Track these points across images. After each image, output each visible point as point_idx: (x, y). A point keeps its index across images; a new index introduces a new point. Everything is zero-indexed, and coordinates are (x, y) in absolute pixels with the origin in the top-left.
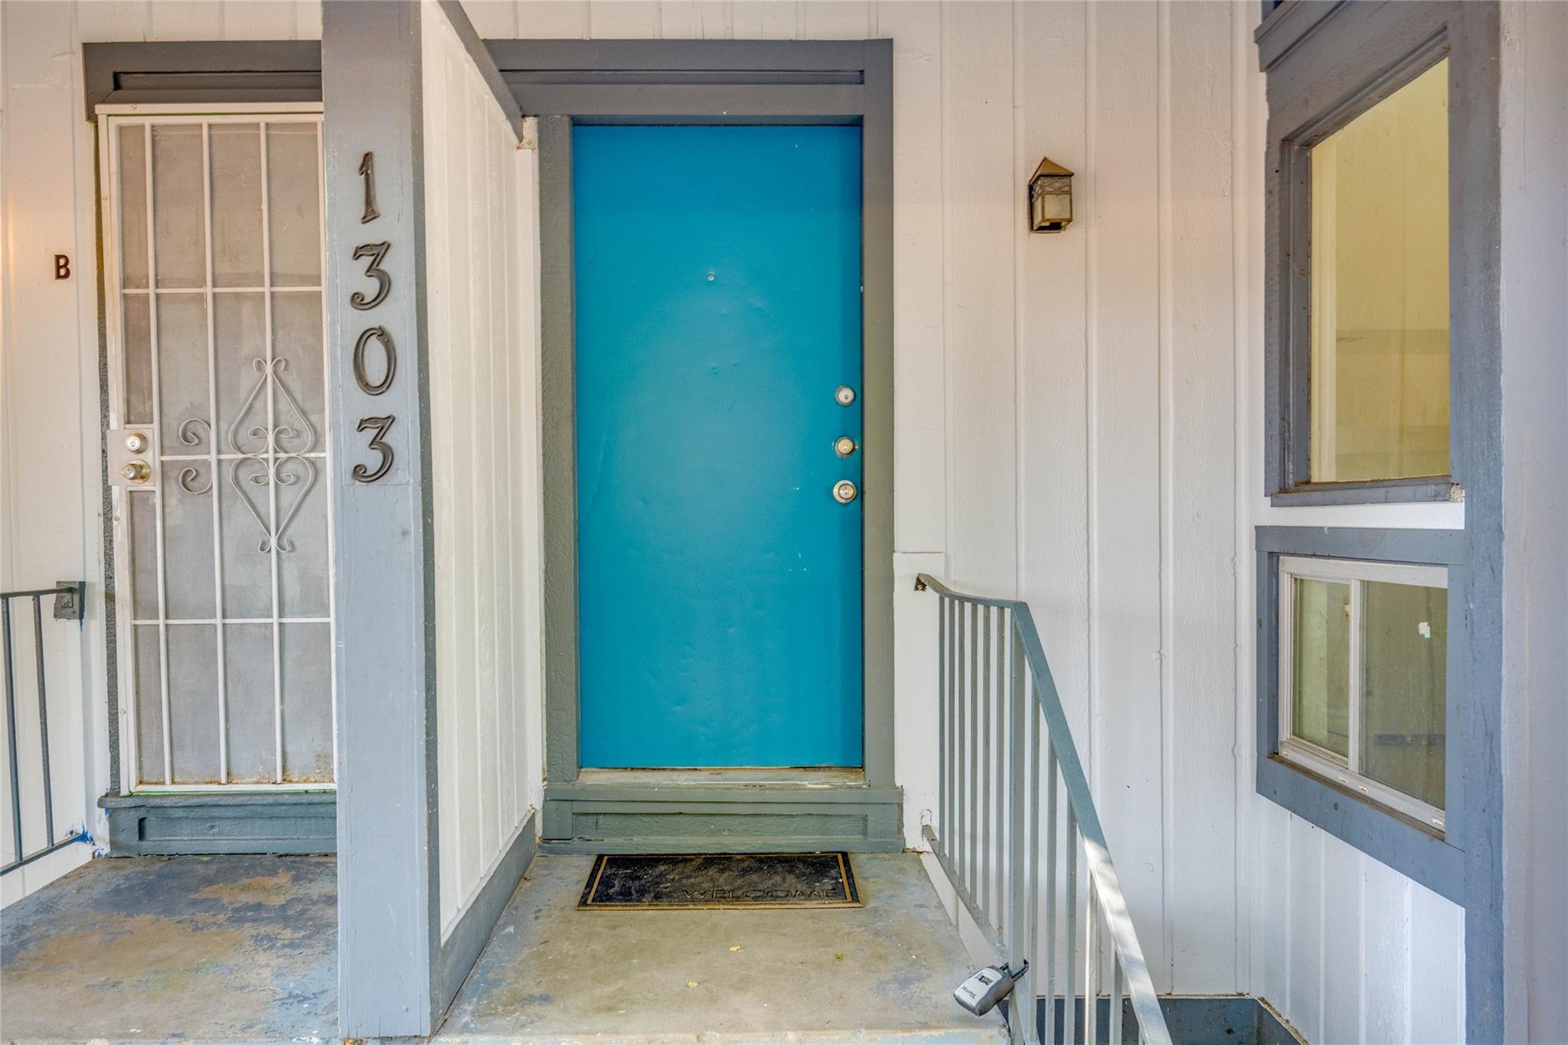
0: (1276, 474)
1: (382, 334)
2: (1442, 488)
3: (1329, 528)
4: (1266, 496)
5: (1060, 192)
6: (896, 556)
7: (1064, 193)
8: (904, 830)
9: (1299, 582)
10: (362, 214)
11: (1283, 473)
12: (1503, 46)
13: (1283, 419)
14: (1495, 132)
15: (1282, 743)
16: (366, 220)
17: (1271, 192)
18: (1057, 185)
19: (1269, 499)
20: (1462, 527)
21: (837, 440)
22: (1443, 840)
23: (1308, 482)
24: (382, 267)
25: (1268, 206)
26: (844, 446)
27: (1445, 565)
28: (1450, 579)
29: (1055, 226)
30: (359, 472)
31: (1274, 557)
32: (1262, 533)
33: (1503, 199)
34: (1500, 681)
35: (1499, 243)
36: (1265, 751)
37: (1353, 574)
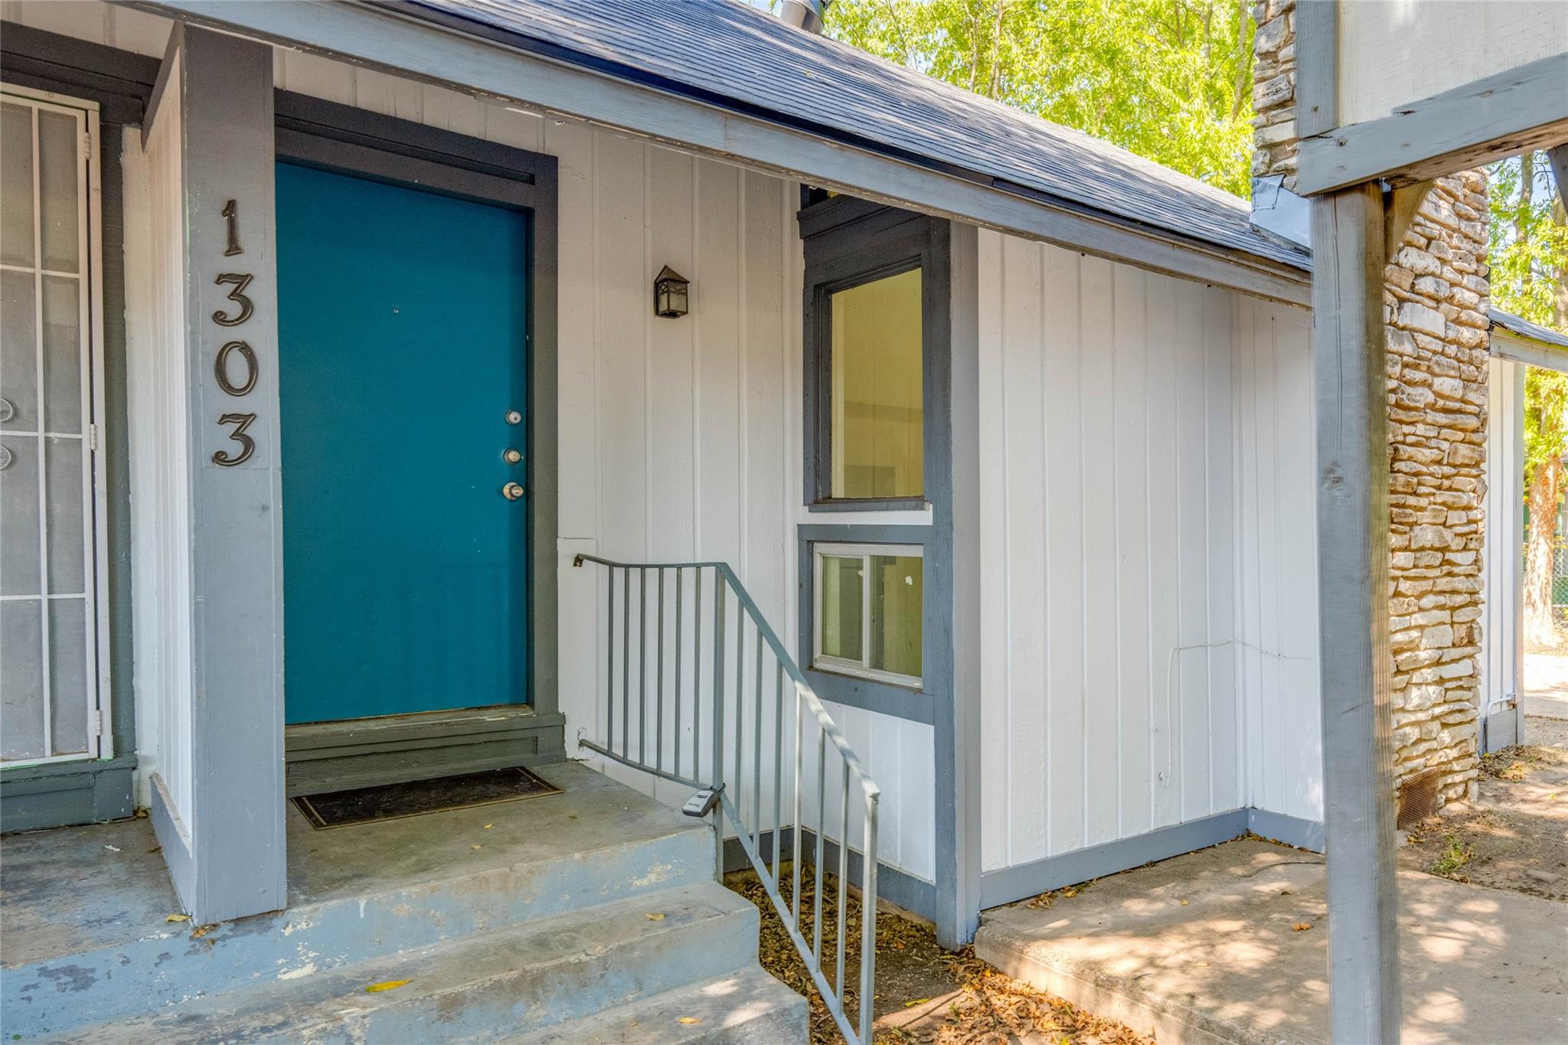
0: (812, 492)
1: (245, 348)
2: (920, 503)
3: (851, 525)
4: (804, 505)
5: (678, 292)
6: (559, 541)
7: (682, 294)
8: (565, 745)
9: (825, 558)
10: (227, 249)
11: (816, 492)
12: (952, 279)
13: (816, 458)
14: (948, 321)
15: (816, 660)
16: (228, 253)
17: (807, 316)
18: (678, 287)
19: (807, 508)
20: (931, 523)
21: (508, 451)
22: (921, 693)
23: (830, 498)
24: (244, 293)
25: (805, 325)
26: (513, 456)
27: (922, 544)
28: (925, 552)
29: (672, 314)
30: (220, 458)
31: (811, 543)
32: (802, 528)
33: (952, 356)
34: (952, 602)
35: (950, 378)
36: (806, 666)
37: (865, 552)
